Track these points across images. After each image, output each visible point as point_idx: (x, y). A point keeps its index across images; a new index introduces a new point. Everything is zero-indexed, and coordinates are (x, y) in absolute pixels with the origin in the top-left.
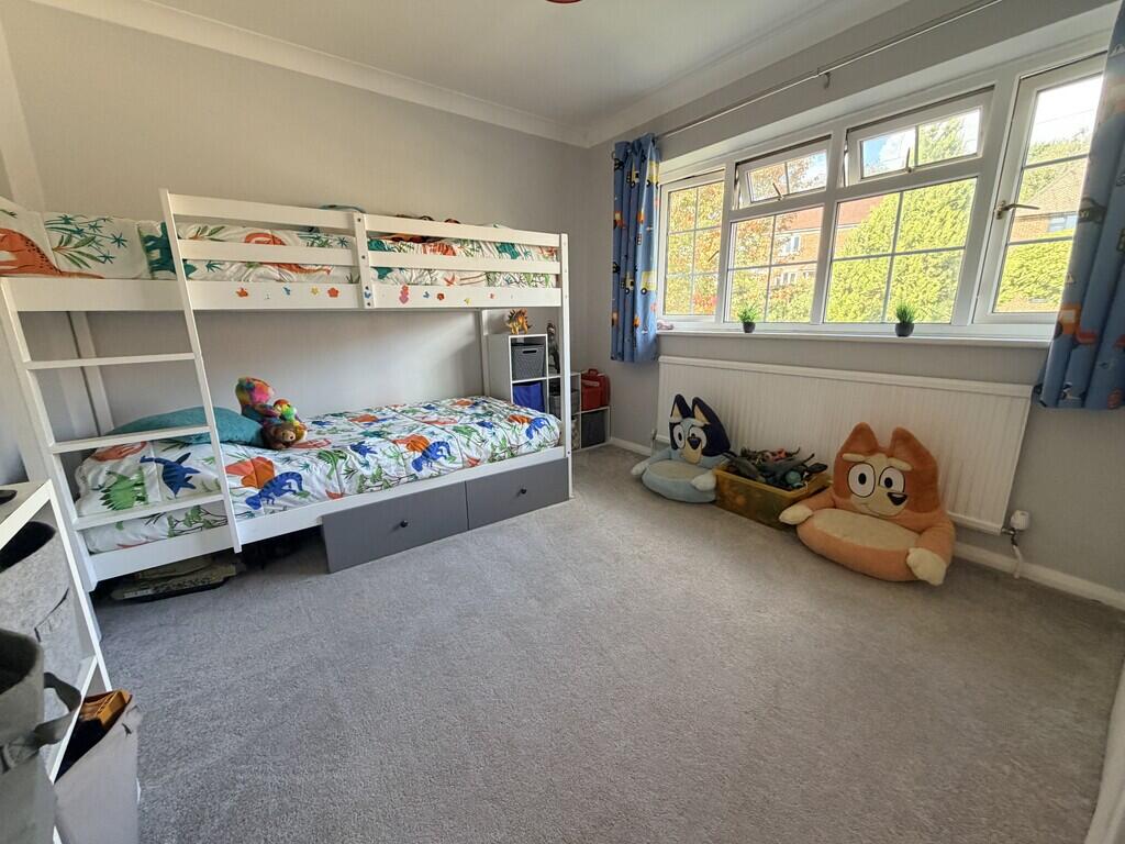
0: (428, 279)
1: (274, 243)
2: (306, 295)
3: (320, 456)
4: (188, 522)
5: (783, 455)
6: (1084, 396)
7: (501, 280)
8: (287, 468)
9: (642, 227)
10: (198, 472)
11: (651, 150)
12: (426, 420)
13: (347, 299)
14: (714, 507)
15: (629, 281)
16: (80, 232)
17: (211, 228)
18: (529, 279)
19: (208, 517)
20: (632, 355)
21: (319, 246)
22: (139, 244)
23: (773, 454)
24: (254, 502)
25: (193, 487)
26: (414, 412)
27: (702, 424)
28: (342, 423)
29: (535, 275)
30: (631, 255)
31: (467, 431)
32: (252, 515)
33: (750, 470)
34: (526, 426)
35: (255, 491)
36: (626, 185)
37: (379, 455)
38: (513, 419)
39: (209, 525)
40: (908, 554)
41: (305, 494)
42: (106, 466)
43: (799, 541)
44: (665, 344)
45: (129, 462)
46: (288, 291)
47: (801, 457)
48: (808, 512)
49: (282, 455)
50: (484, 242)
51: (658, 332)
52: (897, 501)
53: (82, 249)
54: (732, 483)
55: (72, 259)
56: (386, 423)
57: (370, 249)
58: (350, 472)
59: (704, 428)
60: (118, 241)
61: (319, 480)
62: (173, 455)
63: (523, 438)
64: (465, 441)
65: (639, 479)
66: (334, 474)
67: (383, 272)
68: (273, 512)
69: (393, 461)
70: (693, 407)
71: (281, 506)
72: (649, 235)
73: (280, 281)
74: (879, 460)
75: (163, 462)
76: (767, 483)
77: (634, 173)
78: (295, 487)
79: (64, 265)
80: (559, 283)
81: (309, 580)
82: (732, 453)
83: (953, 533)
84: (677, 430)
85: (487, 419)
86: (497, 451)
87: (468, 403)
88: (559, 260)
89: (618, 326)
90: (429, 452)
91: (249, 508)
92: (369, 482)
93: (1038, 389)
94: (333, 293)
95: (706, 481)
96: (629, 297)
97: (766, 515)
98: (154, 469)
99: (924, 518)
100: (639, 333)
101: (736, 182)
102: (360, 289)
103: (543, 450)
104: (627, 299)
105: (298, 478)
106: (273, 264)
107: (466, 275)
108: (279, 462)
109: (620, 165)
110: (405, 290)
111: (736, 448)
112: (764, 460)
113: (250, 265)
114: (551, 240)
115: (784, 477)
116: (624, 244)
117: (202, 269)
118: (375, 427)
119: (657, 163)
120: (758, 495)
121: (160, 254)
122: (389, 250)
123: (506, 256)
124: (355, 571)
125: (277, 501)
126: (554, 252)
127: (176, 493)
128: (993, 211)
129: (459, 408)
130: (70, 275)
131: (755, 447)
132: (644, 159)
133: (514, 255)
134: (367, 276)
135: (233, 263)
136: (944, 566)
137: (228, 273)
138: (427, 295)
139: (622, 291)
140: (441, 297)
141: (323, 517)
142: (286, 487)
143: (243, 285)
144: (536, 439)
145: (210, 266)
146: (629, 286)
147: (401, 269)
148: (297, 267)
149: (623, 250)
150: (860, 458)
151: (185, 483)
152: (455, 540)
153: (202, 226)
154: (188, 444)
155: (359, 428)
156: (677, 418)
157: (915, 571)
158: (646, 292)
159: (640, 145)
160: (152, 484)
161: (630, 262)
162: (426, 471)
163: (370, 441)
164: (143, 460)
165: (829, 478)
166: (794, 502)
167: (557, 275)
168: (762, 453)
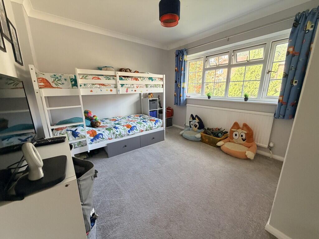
0: (132, 87)
1: (99, 79)
2: (105, 91)
3: (106, 129)
4: (78, 145)
5: (217, 129)
6: (284, 116)
7: (149, 86)
8: (99, 132)
9: (182, 72)
10: (79, 133)
11: (185, 53)
12: (129, 120)
13: (114, 92)
14: (200, 142)
15: (179, 85)
16: (57, 78)
17: (85, 76)
18: (155, 86)
19: (82, 144)
20: (180, 103)
21: (108, 79)
22: (69, 80)
23: (215, 129)
24: (92, 140)
25: (79, 137)
26: (125, 118)
27: (197, 122)
28: (108, 121)
29: (157, 85)
30: (180, 78)
31: (140, 123)
32: (91, 143)
33: (209, 133)
34: (154, 122)
35: (92, 138)
36: (179, 61)
37: (120, 129)
38: (151, 120)
39: (82, 146)
40: (246, 152)
41: (103, 139)
42: (59, 132)
43: (221, 150)
44: (188, 101)
45: (64, 131)
46: (101, 90)
47: (222, 130)
48: (223, 143)
49: (97, 129)
50: (145, 77)
51: (186, 98)
52: (244, 140)
53: (58, 82)
54: (205, 136)
55: (56, 84)
56: (119, 121)
57: (120, 80)
58: (114, 133)
59: (198, 123)
60: (65, 80)
61: (107, 135)
62: (74, 129)
63: (154, 125)
64: (140, 126)
65: (182, 135)
66: (110, 134)
67: (122, 85)
68: (96, 143)
69: (123, 131)
70: (195, 117)
71: (98, 141)
72: (184, 73)
73: (99, 88)
74: (240, 131)
75: (72, 131)
76: (213, 136)
77: (181, 58)
78: (101, 137)
79: (54, 86)
80: (163, 87)
81: (103, 159)
82: (205, 129)
83: (257, 148)
84: (191, 123)
85: (144, 120)
86: (148, 128)
87: (138, 116)
88: (163, 81)
89: (176, 96)
90: (132, 129)
91: (91, 142)
92: (118, 136)
93: (275, 114)
94: (111, 90)
95: (199, 136)
96: (179, 89)
97: (213, 144)
98: (70, 132)
99: (250, 144)
100: (182, 98)
101: (206, 61)
102: (117, 89)
103: (159, 128)
104: (178, 90)
105: (102, 135)
106: (98, 84)
107: (141, 85)
108: (97, 131)
109: (177, 56)
110: (127, 89)
111: (206, 127)
112: (213, 130)
113: (93, 84)
114: (161, 76)
115: (217, 135)
116: (178, 75)
117: (83, 86)
118: (117, 122)
119: (186, 55)
120: (211, 139)
121: (74, 83)
122: (124, 80)
123: (151, 80)
124: (115, 158)
125: (97, 140)
126: (162, 79)
127: (75, 138)
128: (266, 72)
129: (136, 117)
130: (55, 88)
131: (210, 127)
132: (183, 55)
133: (152, 80)
134: (119, 86)
135: (89, 84)
136: (254, 155)
137: (88, 87)
138: (132, 91)
139: (177, 88)
140: (135, 91)
141: (107, 144)
142: (99, 137)
143: (91, 89)
144: (157, 125)
145: (85, 85)
146: (179, 86)
147: (126, 84)
148: (103, 85)
149: (178, 77)
150: (235, 130)
151: (77, 136)
152: (137, 150)
153: (83, 75)
154: (77, 127)
155: (113, 123)
156: (191, 120)
157: (247, 156)
158: (183, 88)
159: (182, 51)
160: (70, 136)
161: (180, 80)
162: (131, 133)
163: (117, 126)
164: (67, 130)
165: (228, 135)
166: (220, 140)
167: (162, 85)
168: (212, 129)
